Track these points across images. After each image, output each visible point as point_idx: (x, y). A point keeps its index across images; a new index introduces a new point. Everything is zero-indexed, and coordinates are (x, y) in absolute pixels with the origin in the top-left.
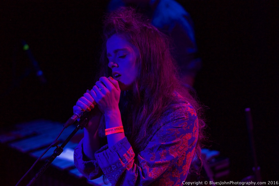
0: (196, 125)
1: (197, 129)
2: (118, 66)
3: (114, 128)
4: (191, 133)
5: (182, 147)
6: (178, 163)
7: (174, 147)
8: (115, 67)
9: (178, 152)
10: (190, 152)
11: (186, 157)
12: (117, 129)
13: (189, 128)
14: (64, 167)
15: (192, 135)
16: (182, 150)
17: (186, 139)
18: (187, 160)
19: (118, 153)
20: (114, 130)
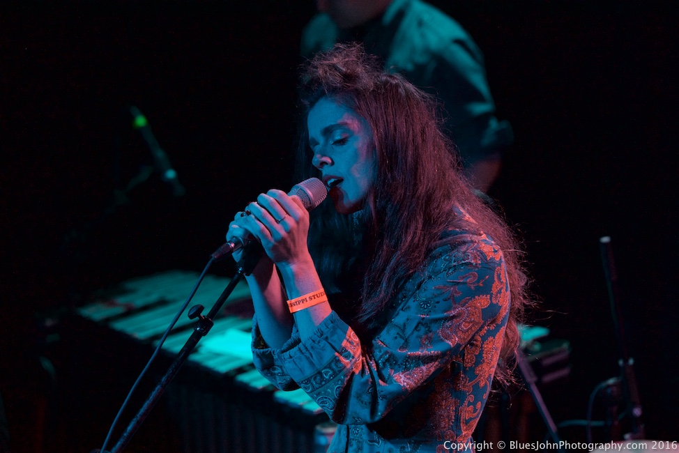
0: (499, 279)
1: (502, 288)
2: (333, 163)
3: (307, 296)
4: (488, 296)
5: (467, 324)
6: (463, 360)
7: (448, 324)
8: (327, 164)
9: (460, 334)
10: (491, 338)
11: (482, 347)
12: (314, 296)
13: (482, 285)
14: (223, 368)
15: (491, 299)
16: (468, 330)
17: (475, 307)
18: (484, 355)
19: (330, 344)
20: (308, 299)
